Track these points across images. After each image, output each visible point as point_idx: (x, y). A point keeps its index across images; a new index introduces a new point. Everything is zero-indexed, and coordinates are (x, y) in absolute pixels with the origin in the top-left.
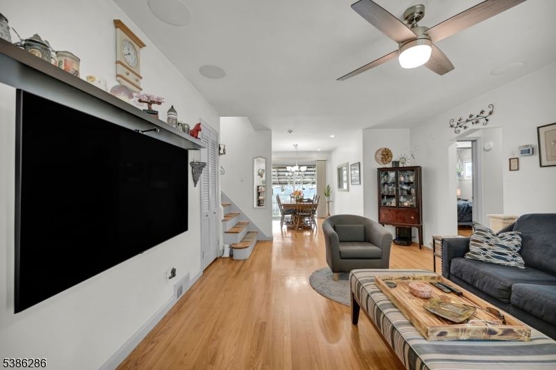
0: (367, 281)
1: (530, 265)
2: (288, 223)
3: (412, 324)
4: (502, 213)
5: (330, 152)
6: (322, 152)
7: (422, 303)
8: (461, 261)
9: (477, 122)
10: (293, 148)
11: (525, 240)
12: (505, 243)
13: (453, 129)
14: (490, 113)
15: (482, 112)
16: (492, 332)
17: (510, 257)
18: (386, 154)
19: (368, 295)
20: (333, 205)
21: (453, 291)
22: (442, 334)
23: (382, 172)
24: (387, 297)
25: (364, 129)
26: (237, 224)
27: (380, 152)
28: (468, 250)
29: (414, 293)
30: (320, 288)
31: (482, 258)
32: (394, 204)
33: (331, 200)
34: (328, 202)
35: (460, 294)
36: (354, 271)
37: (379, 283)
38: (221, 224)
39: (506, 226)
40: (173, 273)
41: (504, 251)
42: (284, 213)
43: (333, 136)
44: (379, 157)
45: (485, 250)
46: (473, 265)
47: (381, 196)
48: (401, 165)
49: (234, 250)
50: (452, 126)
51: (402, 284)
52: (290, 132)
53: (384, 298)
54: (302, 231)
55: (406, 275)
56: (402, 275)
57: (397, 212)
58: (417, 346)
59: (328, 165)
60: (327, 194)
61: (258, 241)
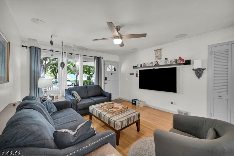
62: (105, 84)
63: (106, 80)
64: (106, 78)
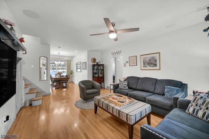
0: (101, 99)
1: (130, 88)
2: (55, 86)
3: (116, 105)
4: (123, 77)
5: (72, 57)
6: (69, 57)
7: (116, 100)
8: (118, 89)
9: (118, 54)
10: (58, 54)
11: (128, 82)
12: (125, 84)
13: (112, 55)
14: (121, 52)
15: (119, 51)
16: (130, 102)
17: (126, 87)
18: (94, 60)
19: (103, 102)
20: (74, 77)
21: (120, 96)
22: (123, 105)
23: (94, 66)
24: (108, 101)
25: (88, 51)
26: (30, 89)
27: (93, 59)
28: (119, 86)
29: (113, 98)
30: (80, 107)
31: (121, 88)
32: (97, 76)
33: (73, 76)
34: (72, 77)
35: (122, 96)
36: (95, 97)
37: (105, 98)
38: (23, 90)
39: (124, 80)
40: (8, 118)
41: (125, 86)
42: (53, 82)
43: (76, 52)
44: (93, 61)
45: (122, 86)
46: (120, 90)
47: (93, 73)
48: (99, 64)
49: (33, 102)
50: (112, 54)
51: (110, 97)
52: (59, 47)
53: (107, 102)
54: (63, 89)
55: (110, 95)
56: (109, 95)
57: (98, 79)
58: (120, 109)
59: (72, 62)
60: (72, 73)
61: (43, 96)
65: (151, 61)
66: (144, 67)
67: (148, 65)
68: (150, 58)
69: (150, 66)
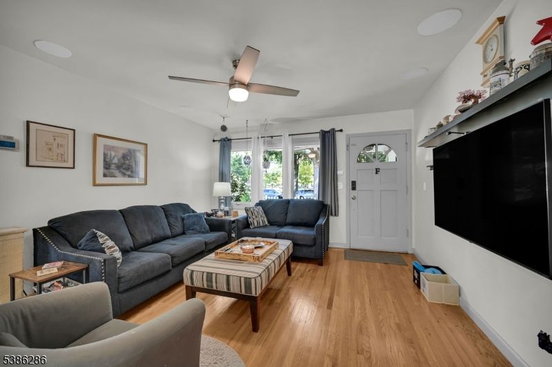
62: (351, 200)
63: (354, 188)
64: (354, 183)
65: (127, 162)
66: (105, 175)
67: (117, 172)
68: (125, 152)
69: (124, 175)
